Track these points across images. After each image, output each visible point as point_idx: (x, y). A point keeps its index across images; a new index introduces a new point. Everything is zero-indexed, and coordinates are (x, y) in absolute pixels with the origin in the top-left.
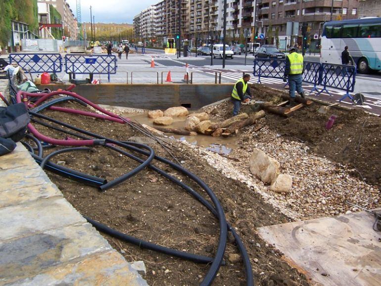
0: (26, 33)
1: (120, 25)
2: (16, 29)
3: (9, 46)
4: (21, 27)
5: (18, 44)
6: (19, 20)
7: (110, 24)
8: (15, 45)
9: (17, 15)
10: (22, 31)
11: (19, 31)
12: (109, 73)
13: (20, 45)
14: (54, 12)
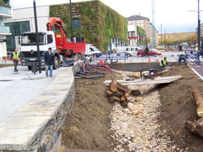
0: (119, 44)
1: (188, 33)
2: (113, 41)
3: (109, 50)
4: (117, 41)
5: (114, 50)
6: (115, 37)
7: (181, 33)
8: (112, 50)
9: (113, 34)
10: (117, 42)
11: (115, 42)
12: (125, 59)
13: (115, 50)
14: (139, 29)
